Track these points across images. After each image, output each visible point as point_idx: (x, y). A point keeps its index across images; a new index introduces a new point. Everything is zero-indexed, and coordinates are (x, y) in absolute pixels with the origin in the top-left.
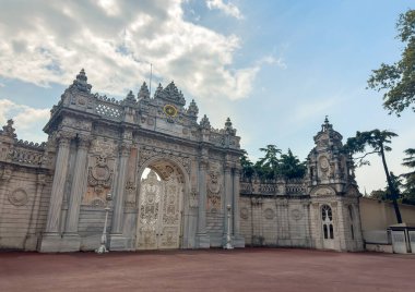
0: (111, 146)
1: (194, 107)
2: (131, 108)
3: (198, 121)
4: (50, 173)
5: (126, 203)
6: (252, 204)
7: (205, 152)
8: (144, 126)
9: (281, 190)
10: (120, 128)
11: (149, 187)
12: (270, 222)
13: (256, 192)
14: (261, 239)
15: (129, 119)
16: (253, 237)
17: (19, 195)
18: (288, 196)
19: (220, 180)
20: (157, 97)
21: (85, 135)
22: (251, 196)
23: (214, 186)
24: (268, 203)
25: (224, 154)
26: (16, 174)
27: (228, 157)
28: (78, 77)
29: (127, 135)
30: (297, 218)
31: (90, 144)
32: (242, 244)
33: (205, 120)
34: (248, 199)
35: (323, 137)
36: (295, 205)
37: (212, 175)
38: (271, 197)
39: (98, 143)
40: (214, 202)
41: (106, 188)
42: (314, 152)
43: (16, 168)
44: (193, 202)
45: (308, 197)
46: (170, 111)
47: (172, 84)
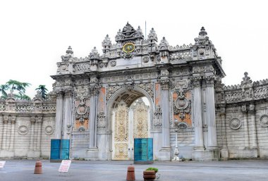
0: (87, 90)
2: (93, 60)
5: (99, 127)
8: (108, 69)
13: (248, 98)
15: (94, 69)
20: (117, 41)
22: (241, 104)
23: (182, 102)
25: (190, 68)
28: (68, 52)
37: (177, 92)
39: (79, 90)
41: (86, 119)
44: (156, 121)
46: (128, 48)
47: (128, 25)
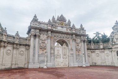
0: (45, 36)
1: (69, 22)
2: (50, 24)
3: (71, 26)
4: (29, 46)
5: (51, 53)
6: (91, 52)
7: (74, 36)
8: (54, 29)
9: (102, 47)
10: (47, 31)
11: (57, 48)
12: (98, 58)
13: (93, 48)
14: (95, 63)
15: (50, 28)
16: (92, 63)
17: (22, 52)
18: (104, 49)
19: (80, 45)
20: (58, 20)
21: (38, 34)
22: (91, 49)
23: (78, 47)
24: (97, 51)
25: (81, 36)
26: (20, 46)
27: (82, 37)
28: (34, 17)
29: (49, 32)
30: (108, 56)
31: (39, 36)
32: (89, 65)
33: (73, 26)
34: (90, 50)
35: (115, 27)
36: (107, 51)
37: (77, 43)
38: (98, 49)
39: (41, 36)
40: (78, 52)
41: (45, 49)
42: (113, 33)
43: (20, 45)
44: (71, 52)
45: (111, 48)
46: (62, 24)
47: (62, 15)
